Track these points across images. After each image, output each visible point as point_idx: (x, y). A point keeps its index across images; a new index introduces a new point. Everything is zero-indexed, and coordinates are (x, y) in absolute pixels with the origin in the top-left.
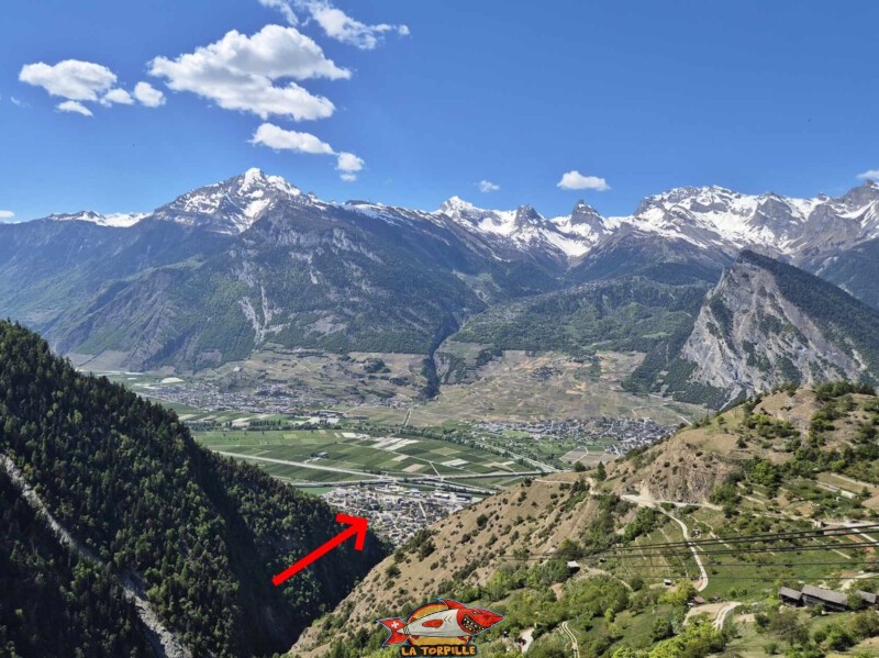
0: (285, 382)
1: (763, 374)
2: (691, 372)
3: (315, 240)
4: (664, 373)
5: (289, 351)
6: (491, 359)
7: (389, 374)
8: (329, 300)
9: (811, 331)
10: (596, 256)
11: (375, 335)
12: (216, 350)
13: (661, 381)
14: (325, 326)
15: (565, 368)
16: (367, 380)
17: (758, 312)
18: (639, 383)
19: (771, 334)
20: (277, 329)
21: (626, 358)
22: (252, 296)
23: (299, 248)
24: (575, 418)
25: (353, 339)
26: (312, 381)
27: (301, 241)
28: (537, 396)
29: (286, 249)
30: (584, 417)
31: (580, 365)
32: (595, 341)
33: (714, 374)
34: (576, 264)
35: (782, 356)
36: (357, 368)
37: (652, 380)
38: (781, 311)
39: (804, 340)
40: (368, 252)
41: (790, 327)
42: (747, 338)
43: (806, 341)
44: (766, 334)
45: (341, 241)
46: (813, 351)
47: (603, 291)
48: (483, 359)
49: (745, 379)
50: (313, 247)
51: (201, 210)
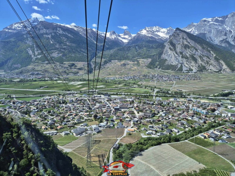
0: (41, 71)
1: (186, 60)
2: (165, 62)
3: (51, 31)
4: (157, 63)
5: (43, 63)
6: (108, 63)
7: (76, 67)
8: (56, 47)
9: (198, 47)
10: (131, 41)
11: (72, 57)
12: (19, 64)
13: (157, 65)
14: (55, 55)
15: (130, 63)
16: (69, 69)
17: (183, 44)
18: (151, 66)
19: (187, 49)
20: (39, 57)
21: (146, 60)
22: (31, 48)
23: (46, 34)
24: (136, 75)
25: (64, 58)
26: (50, 70)
27: (47, 32)
28: (123, 70)
29: (42, 34)
30: (138, 75)
31: (134, 63)
32: (136, 57)
33: (172, 61)
34: (126, 44)
35: (191, 54)
36: (66, 66)
37: (155, 65)
38: (189, 43)
39: (196, 50)
40: (68, 34)
41: (192, 47)
42: (181, 51)
43: (197, 50)
44: (186, 49)
45: (60, 31)
46: (199, 53)
47: (136, 45)
48: (106, 62)
49: (181, 62)
50: (51, 33)
51: (18, 28)
